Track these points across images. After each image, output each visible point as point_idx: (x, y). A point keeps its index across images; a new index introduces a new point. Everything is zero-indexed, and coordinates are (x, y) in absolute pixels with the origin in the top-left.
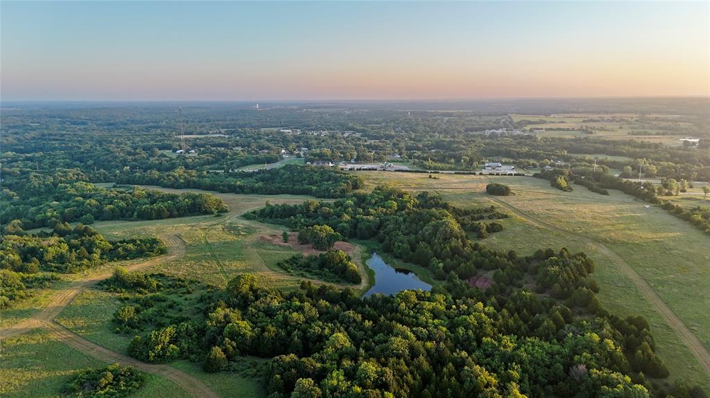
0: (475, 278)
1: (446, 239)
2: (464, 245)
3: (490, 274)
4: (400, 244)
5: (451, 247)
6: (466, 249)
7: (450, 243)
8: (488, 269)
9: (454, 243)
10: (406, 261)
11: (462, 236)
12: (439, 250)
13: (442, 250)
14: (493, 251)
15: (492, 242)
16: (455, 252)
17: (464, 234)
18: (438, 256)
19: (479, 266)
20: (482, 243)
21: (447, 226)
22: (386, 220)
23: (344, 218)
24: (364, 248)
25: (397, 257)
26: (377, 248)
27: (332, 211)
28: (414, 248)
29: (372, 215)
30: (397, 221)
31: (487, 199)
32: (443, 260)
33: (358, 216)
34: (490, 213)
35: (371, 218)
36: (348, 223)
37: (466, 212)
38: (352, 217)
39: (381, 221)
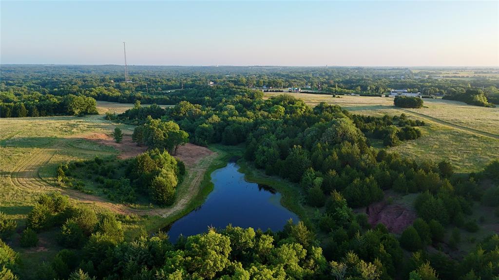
0: (379, 206)
1: (334, 143)
2: (362, 152)
3: (408, 201)
4: (265, 148)
5: (340, 155)
6: (364, 157)
7: (340, 148)
8: (403, 192)
9: (346, 148)
10: (269, 174)
11: (360, 141)
12: (321, 157)
13: (326, 156)
14: (412, 162)
15: (408, 150)
16: (347, 160)
17: (364, 139)
18: (318, 167)
19: (386, 185)
20: (390, 151)
21: (338, 125)
22: (262, 123)
23: (210, 119)
24: (223, 154)
25: (259, 167)
26: (241, 155)
27: (204, 113)
28: (284, 155)
29: (249, 118)
30: (275, 124)
31: (395, 110)
32: (324, 172)
33: (230, 118)
34: (400, 121)
35: (243, 119)
36: (213, 124)
37: (368, 120)
38: (224, 119)
39: (256, 124)
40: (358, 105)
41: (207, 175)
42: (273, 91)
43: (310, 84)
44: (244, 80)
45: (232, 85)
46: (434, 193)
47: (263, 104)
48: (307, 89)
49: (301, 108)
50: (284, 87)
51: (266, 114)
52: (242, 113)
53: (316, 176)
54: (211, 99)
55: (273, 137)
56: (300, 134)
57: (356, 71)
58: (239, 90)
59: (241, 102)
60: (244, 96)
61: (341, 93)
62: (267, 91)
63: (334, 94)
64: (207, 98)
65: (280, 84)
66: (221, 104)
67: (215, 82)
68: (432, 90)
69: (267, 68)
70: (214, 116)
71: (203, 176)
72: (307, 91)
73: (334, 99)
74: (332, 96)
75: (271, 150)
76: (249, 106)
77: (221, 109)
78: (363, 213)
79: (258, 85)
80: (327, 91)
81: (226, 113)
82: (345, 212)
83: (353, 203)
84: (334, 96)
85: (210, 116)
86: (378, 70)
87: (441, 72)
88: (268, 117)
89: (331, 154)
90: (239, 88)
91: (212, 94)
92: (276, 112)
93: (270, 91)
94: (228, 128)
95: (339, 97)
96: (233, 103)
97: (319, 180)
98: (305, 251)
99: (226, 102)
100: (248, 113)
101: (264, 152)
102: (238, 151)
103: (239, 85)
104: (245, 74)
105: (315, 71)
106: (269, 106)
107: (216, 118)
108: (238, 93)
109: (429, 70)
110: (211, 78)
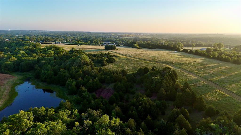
0: (100, 90)
1: (80, 66)
2: (92, 69)
3: (111, 86)
4: (46, 72)
5: (83, 71)
6: (93, 71)
7: (83, 68)
8: (109, 83)
9: (85, 68)
10: (49, 83)
11: (91, 64)
12: (74, 73)
13: (76, 72)
14: (112, 71)
15: (111, 67)
16: (86, 73)
17: (93, 64)
18: (73, 77)
19: (103, 81)
20: (103, 68)
21: (81, 58)
22: (42, 59)
23: (10, 59)
24: (21, 77)
25: (43, 81)
26: (31, 76)
27: (6, 56)
28: (56, 74)
29: (34, 57)
30: (50, 60)
31: (105, 51)
32: (76, 79)
33: (23, 58)
34: (107, 55)
35: (31, 58)
36: (13, 62)
37: (94, 55)
38: (19, 59)
39: (39, 60)
40: (90, 49)
41: (13, 89)
42: (46, 44)
43: (66, 40)
44: (28, 38)
45: (21, 40)
46: (120, 82)
47: (42, 50)
48: (64, 42)
49: (62, 52)
50: (52, 42)
51: (44, 55)
52: (30, 55)
53: (73, 81)
54: (8, 49)
55: (49, 66)
56: (63, 64)
57: (88, 34)
58: (26, 43)
59: (28, 49)
60: (29, 46)
61: (82, 44)
62: (43, 44)
63: (78, 44)
64: (6, 48)
65: (50, 40)
66: (16, 51)
67: (9, 39)
68: (120, 42)
69: (41, 32)
70: (13, 57)
71: (10, 89)
72: (64, 43)
73: (78, 47)
74: (77, 45)
75: (49, 72)
76: (34, 51)
77: (17, 54)
78: (94, 94)
79: (37, 40)
80: (74, 43)
81: (20, 55)
82: (86, 94)
83: (90, 90)
84: (78, 46)
85: (10, 57)
86: (97, 33)
87: (123, 35)
88: (45, 56)
89: (79, 71)
90: (26, 42)
91: (9, 45)
92: (49, 54)
93: (45, 44)
94: (22, 63)
95: (80, 46)
96: (23, 50)
97: (74, 83)
98: (70, 112)
99: (19, 49)
100: (34, 55)
101: (45, 73)
102: (30, 74)
103: (25, 40)
104: (28, 35)
105: (68, 33)
106: (45, 51)
107: (14, 58)
108: (26, 45)
109: (118, 34)
110: (7, 37)
